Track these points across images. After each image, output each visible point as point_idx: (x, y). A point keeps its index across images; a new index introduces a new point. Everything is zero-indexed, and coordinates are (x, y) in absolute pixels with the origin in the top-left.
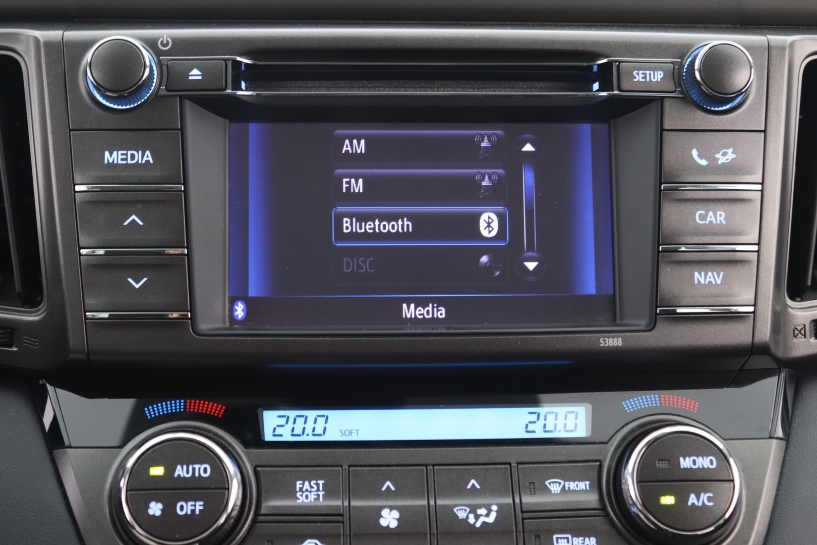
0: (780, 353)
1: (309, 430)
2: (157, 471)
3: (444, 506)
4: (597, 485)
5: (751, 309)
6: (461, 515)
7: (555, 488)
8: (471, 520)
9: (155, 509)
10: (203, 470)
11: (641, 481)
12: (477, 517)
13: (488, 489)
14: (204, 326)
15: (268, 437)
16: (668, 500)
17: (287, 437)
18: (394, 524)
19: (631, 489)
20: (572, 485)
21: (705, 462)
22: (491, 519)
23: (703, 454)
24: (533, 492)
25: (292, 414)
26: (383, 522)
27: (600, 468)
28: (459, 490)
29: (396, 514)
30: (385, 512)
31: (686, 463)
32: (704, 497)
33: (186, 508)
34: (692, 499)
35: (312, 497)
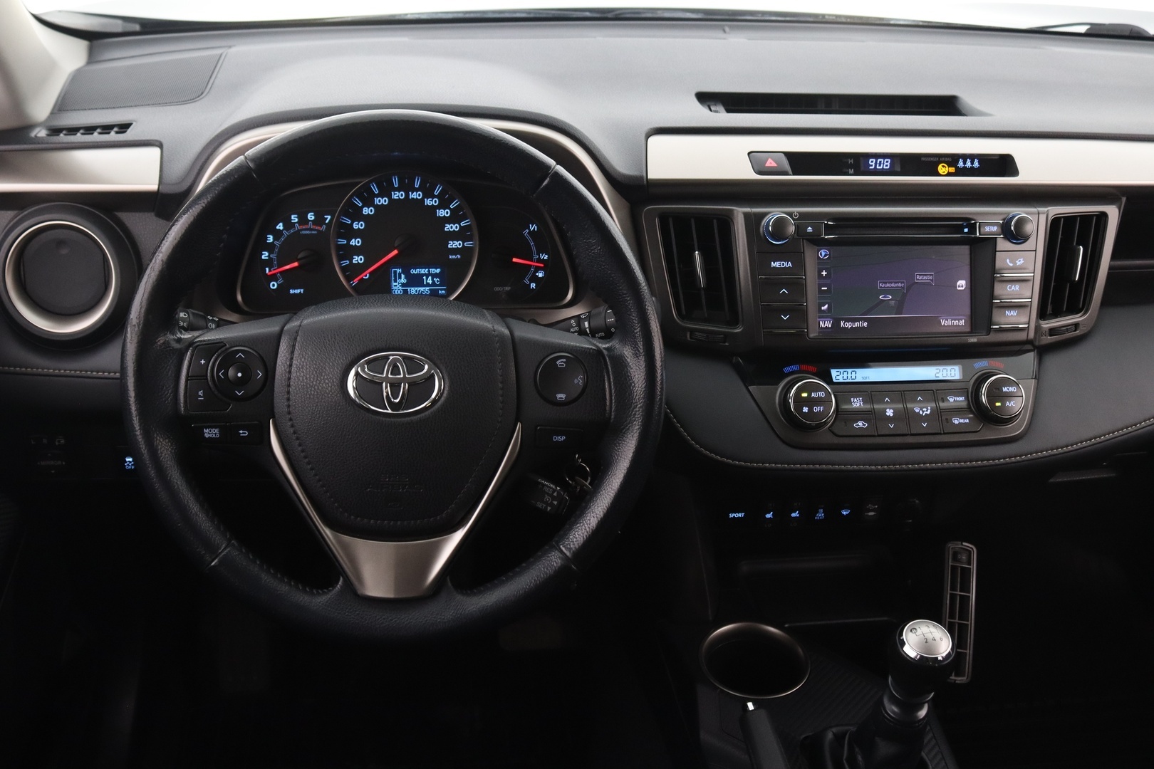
0: (1037, 344)
1: (850, 377)
2: (805, 395)
3: (911, 408)
4: (967, 398)
5: (1027, 326)
6: (917, 411)
7: (951, 400)
8: (921, 413)
9: (805, 410)
10: (822, 394)
11: (988, 397)
12: (923, 412)
13: (926, 400)
14: (812, 335)
15: (834, 380)
16: (998, 404)
17: (841, 380)
18: (892, 415)
19: (984, 400)
20: (958, 399)
21: (1012, 389)
22: (928, 412)
23: (1012, 386)
24: (943, 402)
25: (842, 370)
26: (888, 414)
27: (968, 392)
28: (915, 401)
29: (892, 411)
30: (888, 410)
31: (1005, 389)
32: (1012, 403)
33: (817, 409)
34: (1008, 404)
35: (858, 404)
